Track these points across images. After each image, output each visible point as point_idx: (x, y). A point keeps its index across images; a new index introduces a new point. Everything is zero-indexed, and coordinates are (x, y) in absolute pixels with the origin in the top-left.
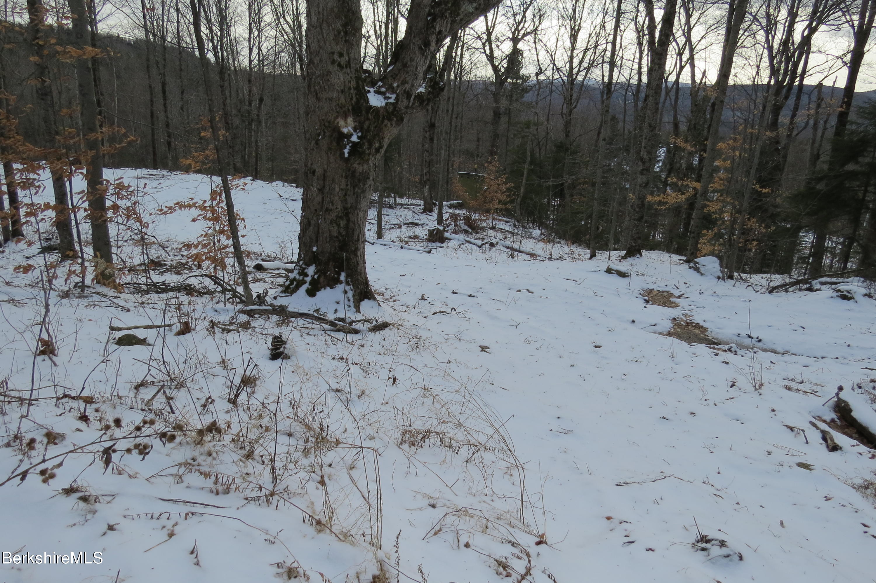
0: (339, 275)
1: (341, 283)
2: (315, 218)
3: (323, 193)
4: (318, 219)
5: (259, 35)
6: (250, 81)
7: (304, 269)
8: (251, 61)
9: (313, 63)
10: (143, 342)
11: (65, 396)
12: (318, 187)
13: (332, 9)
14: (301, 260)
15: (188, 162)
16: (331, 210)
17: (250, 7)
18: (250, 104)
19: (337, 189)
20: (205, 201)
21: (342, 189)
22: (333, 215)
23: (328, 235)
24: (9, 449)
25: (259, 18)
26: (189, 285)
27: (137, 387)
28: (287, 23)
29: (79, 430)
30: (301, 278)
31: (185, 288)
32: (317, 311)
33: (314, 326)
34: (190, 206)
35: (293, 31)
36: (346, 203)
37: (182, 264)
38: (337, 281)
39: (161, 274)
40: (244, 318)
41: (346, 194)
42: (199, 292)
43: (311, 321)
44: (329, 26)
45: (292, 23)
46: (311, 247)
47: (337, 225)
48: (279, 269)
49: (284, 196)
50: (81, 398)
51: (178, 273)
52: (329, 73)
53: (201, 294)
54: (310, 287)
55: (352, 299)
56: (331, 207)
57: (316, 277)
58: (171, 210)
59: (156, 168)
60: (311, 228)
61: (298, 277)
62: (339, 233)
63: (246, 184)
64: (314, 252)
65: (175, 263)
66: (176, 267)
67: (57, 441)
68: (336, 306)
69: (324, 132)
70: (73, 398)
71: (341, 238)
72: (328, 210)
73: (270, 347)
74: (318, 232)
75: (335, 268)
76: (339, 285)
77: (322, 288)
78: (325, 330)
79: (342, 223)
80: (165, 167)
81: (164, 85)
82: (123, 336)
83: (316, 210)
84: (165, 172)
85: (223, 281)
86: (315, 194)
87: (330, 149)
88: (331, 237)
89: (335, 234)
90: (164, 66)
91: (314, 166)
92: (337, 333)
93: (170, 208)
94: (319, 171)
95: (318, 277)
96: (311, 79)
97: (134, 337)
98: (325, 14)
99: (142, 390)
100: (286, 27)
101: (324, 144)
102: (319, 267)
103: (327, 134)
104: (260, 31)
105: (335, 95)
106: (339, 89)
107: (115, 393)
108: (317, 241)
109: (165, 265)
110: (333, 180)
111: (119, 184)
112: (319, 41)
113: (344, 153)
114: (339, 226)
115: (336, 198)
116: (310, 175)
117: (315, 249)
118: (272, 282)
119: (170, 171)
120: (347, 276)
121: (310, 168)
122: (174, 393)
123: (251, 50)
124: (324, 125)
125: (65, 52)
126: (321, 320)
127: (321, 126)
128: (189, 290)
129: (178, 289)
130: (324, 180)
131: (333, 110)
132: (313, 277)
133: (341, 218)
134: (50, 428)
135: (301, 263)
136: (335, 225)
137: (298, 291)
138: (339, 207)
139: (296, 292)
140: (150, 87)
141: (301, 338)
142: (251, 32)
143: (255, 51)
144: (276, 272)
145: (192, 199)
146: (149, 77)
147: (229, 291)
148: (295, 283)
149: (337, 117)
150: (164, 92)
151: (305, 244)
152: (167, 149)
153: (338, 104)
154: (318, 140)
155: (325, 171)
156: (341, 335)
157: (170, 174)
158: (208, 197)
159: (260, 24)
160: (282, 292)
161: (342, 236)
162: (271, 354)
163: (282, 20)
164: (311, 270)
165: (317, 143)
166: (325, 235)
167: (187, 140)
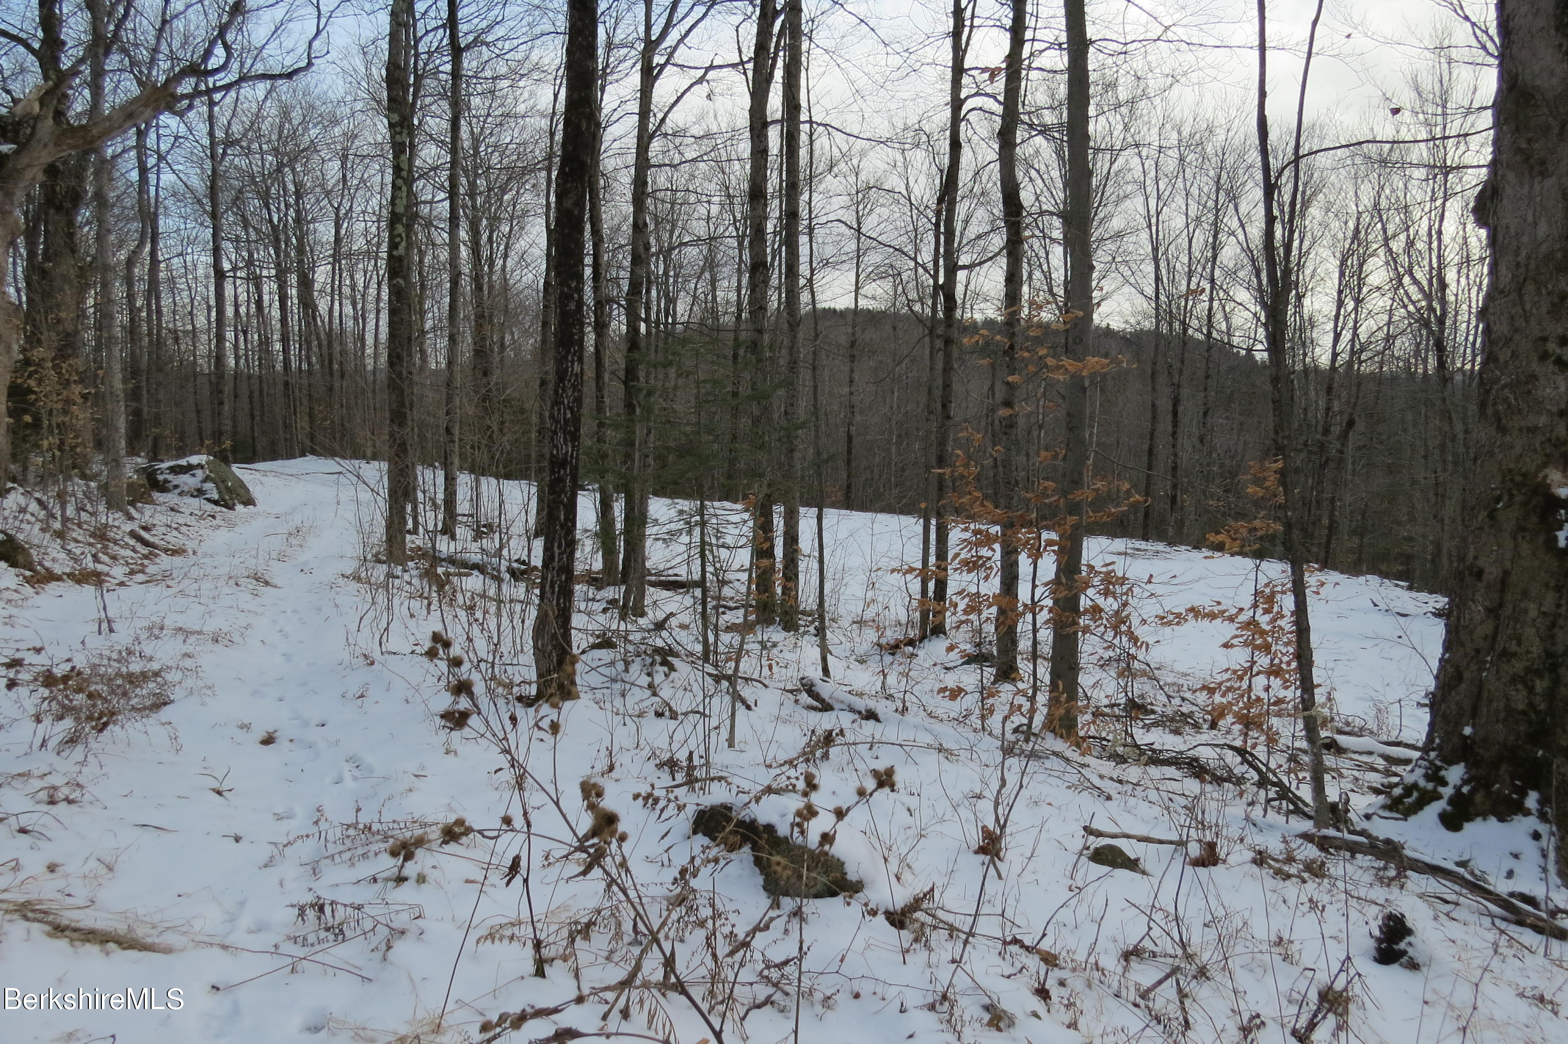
0: (1524, 795)
1: (1527, 813)
2: (1473, 667)
3: (1497, 617)
4: (1480, 670)
5: (1356, 309)
6: (1329, 390)
7: (1439, 769)
8: (1335, 355)
9: (1496, 360)
10: (1132, 865)
11: (1015, 941)
12: (1487, 604)
13: (1549, 256)
14: (1433, 749)
15: (1220, 538)
16: (1514, 655)
17: (1343, 262)
18: (1326, 431)
19: (1533, 613)
20: (1241, 610)
21: (1545, 614)
22: (1518, 666)
23: (1502, 705)
24: (932, 1015)
25: (1359, 279)
26: (1197, 760)
27: (1127, 956)
28: (1415, 282)
29: (1036, 1015)
30: (1430, 786)
31: (1190, 764)
32: (1463, 864)
33: (1462, 899)
34: (1212, 616)
35: (1428, 297)
36: (1553, 644)
37: (1183, 714)
38: (1519, 809)
39: (1147, 728)
40: (1311, 852)
41: (1553, 624)
42: (1214, 775)
43: (1457, 888)
44: (1539, 289)
45: (1425, 283)
46: (1459, 725)
47: (1526, 686)
48: (1370, 753)
49: (1383, 606)
50: (1039, 952)
51: (1177, 732)
52: (1533, 377)
53: (1219, 780)
54: (1449, 808)
55: (1552, 855)
56: (1513, 647)
57: (1465, 790)
58: (1179, 619)
59: (1145, 538)
60: (1463, 686)
61: (1422, 783)
62: (1531, 705)
63: (1323, 584)
64: (1466, 738)
65: (1169, 711)
66: (1172, 720)
67: (1002, 1025)
68: (1510, 863)
69: (1511, 496)
70: (1027, 948)
71: (1533, 716)
72: (1506, 655)
73: (1377, 933)
74: (1479, 697)
75: (1513, 778)
76: (1519, 818)
77: (1477, 815)
78: (1492, 916)
79: (1540, 685)
80: (1161, 537)
81: (1176, 402)
82: (1104, 847)
83: (1478, 651)
84: (1160, 546)
85: (1266, 765)
86: (1478, 618)
87: (1521, 529)
88: (1509, 710)
89: (1521, 706)
90: (1181, 372)
91: (1481, 563)
92: (1519, 929)
93: (1178, 615)
94: (1492, 572)
95: (1472, 792)
96: (1488, 392)
97: (1120, 853)
98: (1532, 266)
99: (1134, 962)
100: (1413, 290)
101: (1509, 517)
102: (1474, 772)
103: (1518, 499)
104: (1358, 301)
105: (1543, 420)
106: (1554, 409)
107: (1092, 960)
108: (1474, 714)
109: (1153, 712)
110: (1525, 594)
111: (1109, 573)
112: (1512, 318)
113: (1556, 539)
114: (1531, 689)
115: (1530, 631)
116: (1468, 579)
117: (1468, 731)
118: (1357, 779)
119: (1170, 544)
120: (1542, 802)
121: (1472, 565)
122: (1192, 987)
123: (1337, 337)
124: (1512, 480)
125: (1059, 367)
126: (1477, 888)
127: (1503, 482)
128: (1196, 769)
129: (1174, 762)
130: (1503, 591)
131: (1535, 450)
132: (1458, 789)
133: (1538, 673)
134: (995, 998)
135: (1433, 754)
136: (1520, 687)
137: (1420, 813)
138: (1534, 649)
139: (1415, 813)
140: (1153, 405)
141: (1434, 923)
142: (1340, 304)
143: (1346, 336)
144: (1365, 758)
145: (1219, 603)
146: (1154, 389)
147: (1274, 784)
148: (1415, 794)
149: (1545, 465)
150: (1175, 413)
151: (1445, 717)
152: (1168, 507)
153: (1549, 440)
154: (1495, 510)
155: (1506, 573)
156: (1529, 937)
157: (1168, 549)
158: (1246, 600)
159: (1360, 289)
160: (1384, 807)
161: (1537, 712)
162: (1379, 950)
163: (1406, 280)
164: (1455, 774)
165: (1492, 515)
166: (1495, 705)
167: (1204, 493)
